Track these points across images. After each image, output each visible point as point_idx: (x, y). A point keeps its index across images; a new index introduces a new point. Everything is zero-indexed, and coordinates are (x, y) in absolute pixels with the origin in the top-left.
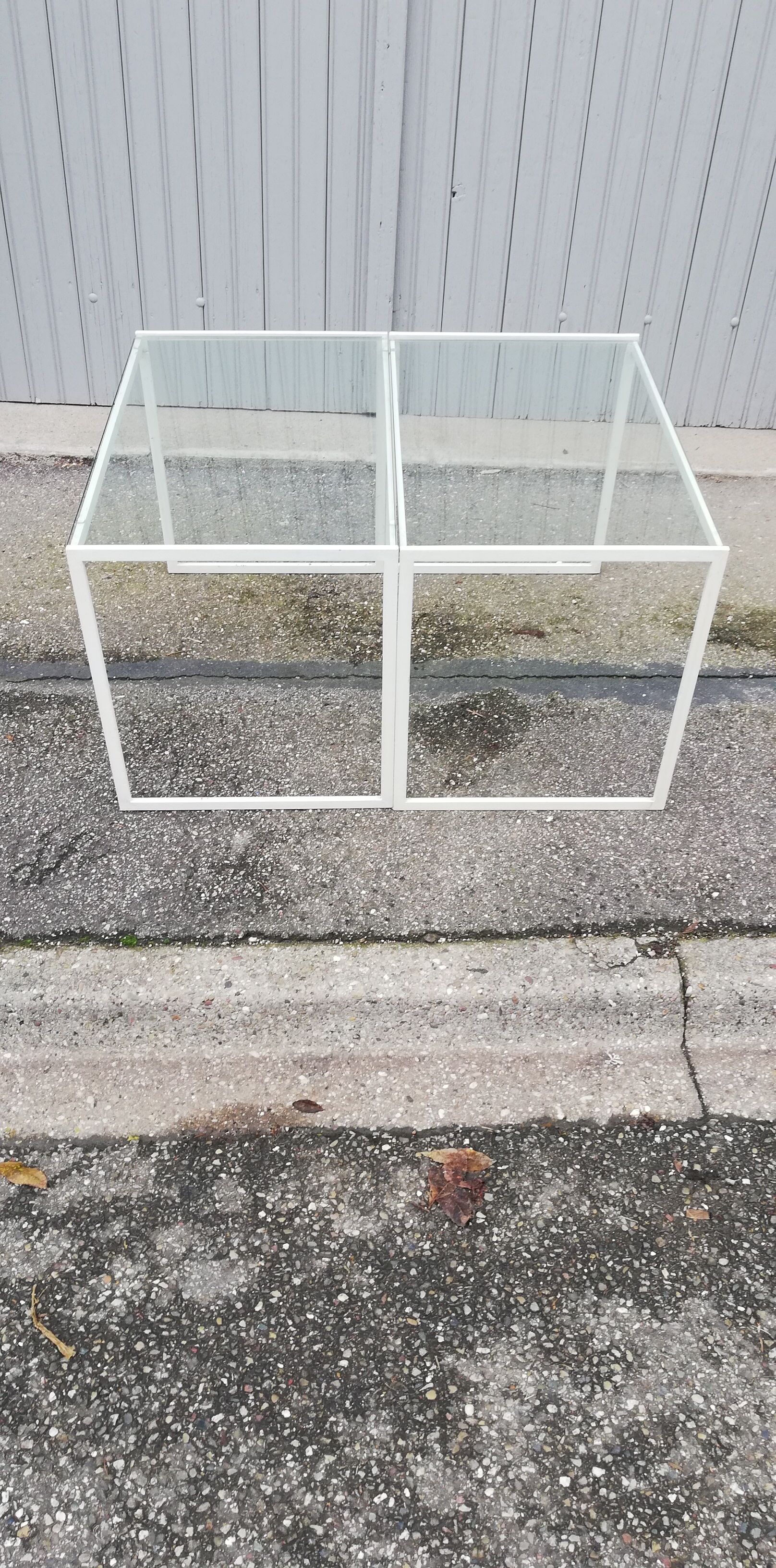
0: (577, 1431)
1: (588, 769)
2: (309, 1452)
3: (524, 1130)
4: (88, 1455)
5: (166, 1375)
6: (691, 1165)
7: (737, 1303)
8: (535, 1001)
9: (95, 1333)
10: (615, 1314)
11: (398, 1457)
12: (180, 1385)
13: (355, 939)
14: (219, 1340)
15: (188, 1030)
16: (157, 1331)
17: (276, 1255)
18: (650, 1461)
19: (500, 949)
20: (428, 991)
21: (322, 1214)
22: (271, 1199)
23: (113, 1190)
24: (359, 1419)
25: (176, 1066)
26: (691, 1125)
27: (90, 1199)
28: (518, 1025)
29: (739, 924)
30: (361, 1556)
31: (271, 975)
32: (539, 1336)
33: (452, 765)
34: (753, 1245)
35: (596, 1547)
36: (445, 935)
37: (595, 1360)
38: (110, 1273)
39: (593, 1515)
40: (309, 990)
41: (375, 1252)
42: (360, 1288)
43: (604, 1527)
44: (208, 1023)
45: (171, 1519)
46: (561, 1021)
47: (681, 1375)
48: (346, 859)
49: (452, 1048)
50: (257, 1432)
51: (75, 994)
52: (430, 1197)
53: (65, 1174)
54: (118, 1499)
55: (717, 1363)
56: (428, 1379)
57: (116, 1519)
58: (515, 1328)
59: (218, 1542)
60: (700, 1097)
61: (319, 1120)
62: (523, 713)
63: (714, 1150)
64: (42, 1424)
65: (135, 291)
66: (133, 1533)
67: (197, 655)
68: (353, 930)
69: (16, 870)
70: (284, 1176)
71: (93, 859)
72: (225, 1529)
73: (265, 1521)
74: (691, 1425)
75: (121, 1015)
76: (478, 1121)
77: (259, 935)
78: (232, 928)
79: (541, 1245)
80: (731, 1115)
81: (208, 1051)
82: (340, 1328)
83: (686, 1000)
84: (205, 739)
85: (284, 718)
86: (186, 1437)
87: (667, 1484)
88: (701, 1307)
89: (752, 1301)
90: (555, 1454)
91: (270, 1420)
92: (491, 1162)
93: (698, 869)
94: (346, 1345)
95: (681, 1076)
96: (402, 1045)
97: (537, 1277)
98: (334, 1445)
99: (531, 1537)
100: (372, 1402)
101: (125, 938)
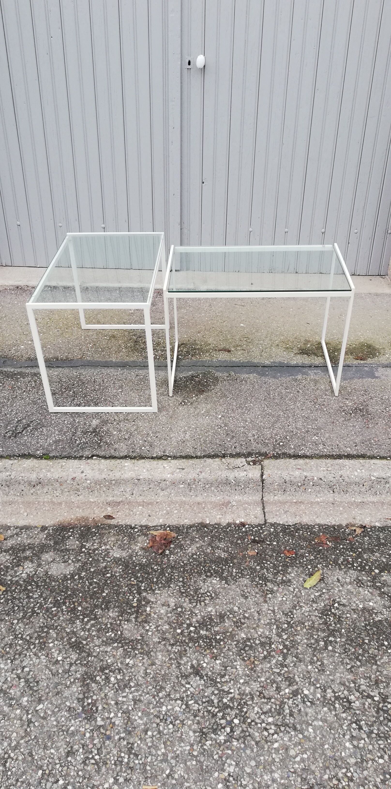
0: (187, 616)
1: (239, 399)
2: (86, 620)
3: (191, 526)
4: (5, 619)
5: (37, 596)
6: (254, 538)
7: (259, 580)
8: (202, 480)
9: (14, 584)
10: (211, 583)
11: (118, 622)
12: (42, 599)
13: (135, 458)
14: (59, 586)
15: (66, 490)
16: (37, 583)
17: (86, 562)
18: (213, 626)
19: (191, 461)
20: (160, 476)
21: (106, 550)
22: (88, 545)
23: (29, 541)
24: (106, 611)
25: (60, 504)
26: (258, 525)
27: (19, 544)
28: (196, 490)
29: (289, 454)
30: (98, 650)
31: (99, 469)
32: (180, 588)
33: (184, 397)
34: (271, 563)
35: (186, 651)
36: (170, 457)
37: (200, 596)
38: (23, 566)
39: (187, 641)
40: (114, 475)
41: (124, 562)
42: (116, 572)
43: (190, 645)
44: (74, 487)
45: (31, 638)
46: (213, 488)
47: (231, 601)
48: (136, 430)
49: (169, 499)
50: (68, 614)
51: (23, 475)
52: (149, 545)
53: (12, 536)
54: (13, 631)
55: (246, 598)
56: (135, 600)
57: (11, 637)
58: (172, 585)
59: (47, 645)
60: (265, 517)
61: (112, 522)
62: (216, 379)
63: (265, 533)
66: (16, 642)
67: (89, 359)
68: (134, 455)
69: (6, 433)
70: (94, 538)
71: (36, 429)
72: (50, 641)
73: (65, 639)
75: (40, 483)
76: (174, 523)
77: (98, 456)
78: (87, 453)
80: (275, 523)
81: (73, 498)
82: (106, 584)
83: (263, 481)
84: (87, 387)
85: (119, 380)
86: (41, 614)
87: (217, 633)
88: (245, 581)
89: (266, 580)
90: (177, 623)
91: (73, 610)
92: (176, 535)
93: (276, 435)
94: (106, 589)
95: (259, 510)
96: (150, 497)
97: (184, 570)
98: (96, 618)
99: (162, 647)
100: (112, 606)
101: (46, 456)
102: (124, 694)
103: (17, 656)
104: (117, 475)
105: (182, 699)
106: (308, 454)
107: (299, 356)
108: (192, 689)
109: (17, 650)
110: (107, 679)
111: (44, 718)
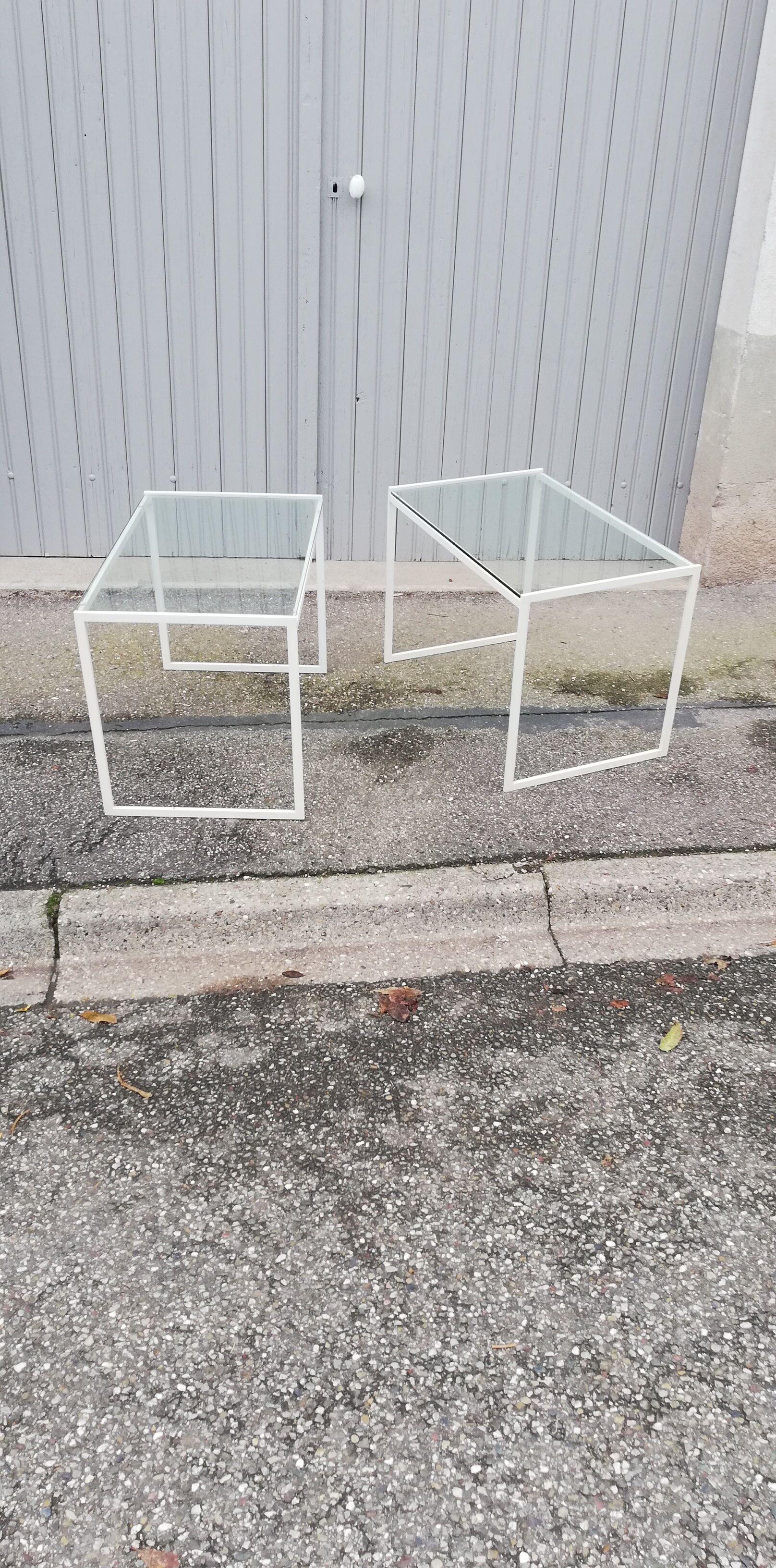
0: (483, 1107)
1: (477, 770)
2: (313, 1127)
3: (442, 978)
4: (169, 1138)
5: (214, 1100)
6: (555, 986)
7: (584, 1046)
8: (446, 902)
9: (163, 1086)
10: (506, 1056)
11: (370, 1125)
12: (224, 1104)
13: (319, 874)
14: (247, 1083)
15: (205, 935)
16: (205, 1080)
17: (280, 1043)
18: (529, 1117)
19: (419, 874)
20: (372, 900)
21: (309, 1022)
22: (273, 1018)
23: (163, 1021)
24: (343, 1111)
25: (198, 959)
26: (555, 968)
27: (148, 1026)
28: (435, 920)
29: (584, 853)
30: (350, 1168)
31: (261, 896)
32: (457, 1068)
33: (380, 771)
34: (595, 1020)
35: (497, 1156)
36: (381, 869)
37: (494, 1076)
38: (169, 1059)
39: (495, 1142)
40: (289, 903)
41: (346, 1038)
42: (338, 1054)
43: (502, 1147)
44: (219, 929)
45: (227, 1162)
46: (464, 916)
47: (548, 1079)
49: (391, 938)
50: (278, 1121)
51: (125, 912)
52: (381, 1010)
53: (129, 1016)
54: (191, 1156)
55: (571, 1073)
56: (387, 1090)
57: (192, 1164)
58: (441, 1065)
59: (258, 1169)
60: (561, 955)
61: (301, 981)
62: (429, 739)
63: (570, 979)
64: (135, 1127)
65: (124, 472)
66: (203, 1169)
67: (188, 714)
68: (317, 868)
69: (72, 845)
70: (281, 1006)
71: (127, 836)
72: (263, 1163)
73: (288, 1158)
74: (554, 1100)
75: (157, 925)
76: (411, 975)
77: (252, 874)
78: (231, 870)
79: (456, 1027)
80: (582, 963)
81: (219, 949)
82: (326, 1072)
83: (548, 897)
84: (199, 763)
85: (256, 748)
86: (232, 1126)
87: (541, 1126)
88: (562, 1049)
89: (595, 1045)
90: (470, 1118)
91: (286, 1115)
92: (421, 992)
93: (555, 823)
94: (331, 1080)
95: (548, 945)
96: (357, 938)
97: (454, 1042)
98: (328, 1123)
99: (456, 1154)
100: (351, 1103)
101: (155, 880)
102: (417, 1226)
103: (213, 1191)
104: (295, 902)
105: (514, 1223)
106: (615, 850)
107: (562, 696)
108: (525, 1208)
109: (210, 1182)
110: (380, 1207)
111: (293, 1273)
